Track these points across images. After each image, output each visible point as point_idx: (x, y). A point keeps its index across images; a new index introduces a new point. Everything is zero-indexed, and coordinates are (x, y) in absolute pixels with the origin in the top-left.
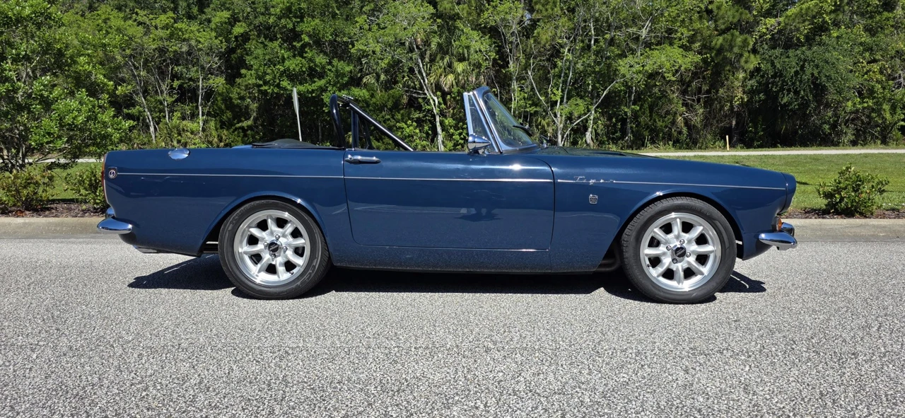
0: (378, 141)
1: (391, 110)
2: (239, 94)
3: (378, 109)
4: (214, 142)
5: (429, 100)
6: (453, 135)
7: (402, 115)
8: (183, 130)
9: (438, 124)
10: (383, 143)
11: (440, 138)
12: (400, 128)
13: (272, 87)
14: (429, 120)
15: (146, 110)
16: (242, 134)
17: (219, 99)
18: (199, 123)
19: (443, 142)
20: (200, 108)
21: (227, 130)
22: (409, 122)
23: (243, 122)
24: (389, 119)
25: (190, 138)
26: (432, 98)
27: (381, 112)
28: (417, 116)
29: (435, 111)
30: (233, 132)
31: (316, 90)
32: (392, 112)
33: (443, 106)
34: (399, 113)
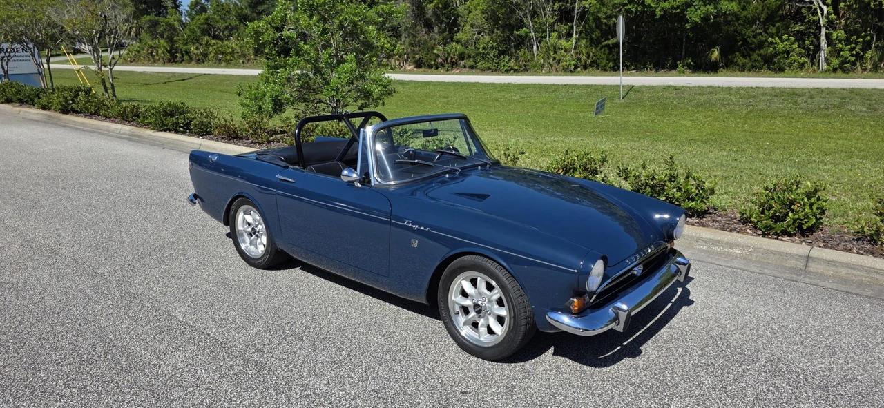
0: (744, 56)
1: (764, 23)
2: (605, 14)
3: (749, 23)
4: (582, 59)
5: (816, 9)
6: (841, 50)
7: (778, 28)
8: (559, 48)
9: (823, 38)
10: (751, 60)
11: (823, 55)
12: (772, 43)
13: (636, 5)
14: (813, 33)
15: (532, 31)
16: (607, 52)
17: (591, 18)
18: (572, 41)
19: (826, 59)
20: (575, 27)
21: (595, 48)
22: (785, 36)
23: (609, 39)
24: (760, 34)
25: (563, 56)
26: (820, 7)
27: (752, 26)
28: (797, 28)
29: (821, 23)
30: (600, 50)
31: (682, 5)
32: (765, 25)
33: (833, 16)
34: (774, 26)
